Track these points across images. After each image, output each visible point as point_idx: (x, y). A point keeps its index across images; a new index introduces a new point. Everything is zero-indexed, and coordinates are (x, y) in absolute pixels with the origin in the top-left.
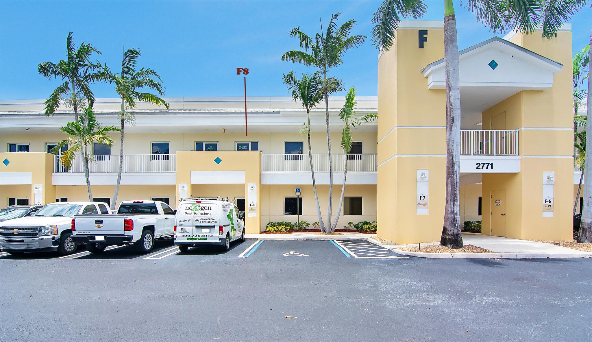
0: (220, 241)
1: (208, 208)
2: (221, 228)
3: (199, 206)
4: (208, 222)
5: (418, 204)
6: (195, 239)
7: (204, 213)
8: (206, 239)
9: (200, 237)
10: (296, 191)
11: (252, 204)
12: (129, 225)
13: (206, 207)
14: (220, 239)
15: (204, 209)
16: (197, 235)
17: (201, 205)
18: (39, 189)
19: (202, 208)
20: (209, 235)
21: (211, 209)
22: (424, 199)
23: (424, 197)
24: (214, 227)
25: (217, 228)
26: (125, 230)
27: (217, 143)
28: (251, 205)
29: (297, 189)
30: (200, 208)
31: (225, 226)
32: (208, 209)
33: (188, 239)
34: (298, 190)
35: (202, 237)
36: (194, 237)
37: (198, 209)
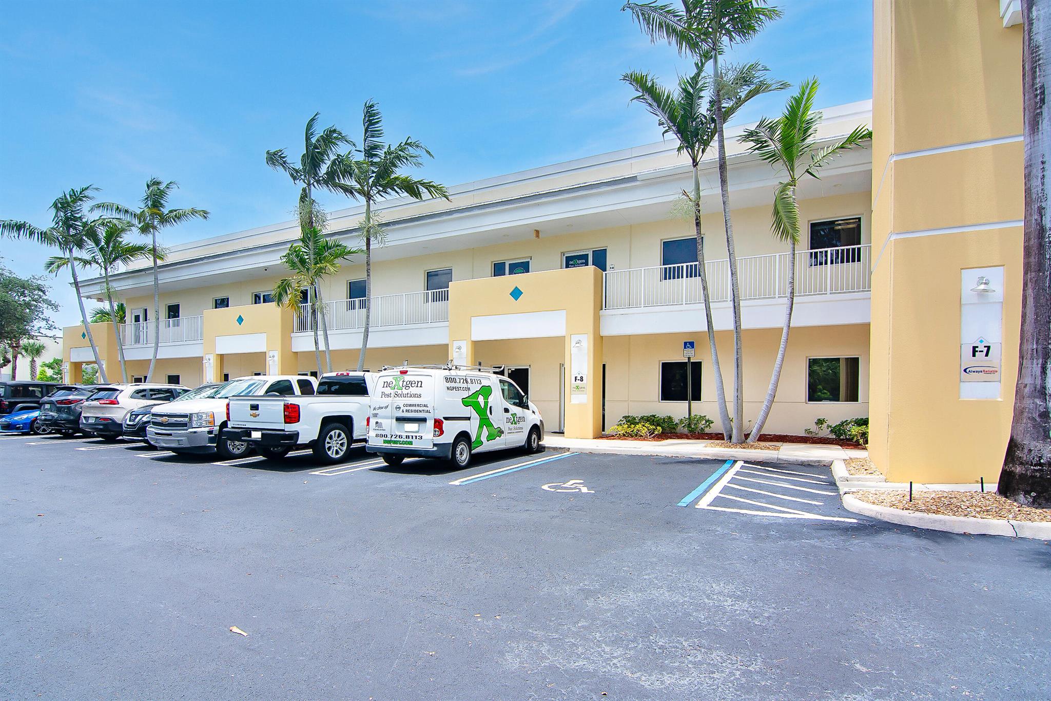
0: (435, 449)
1: (417, 383)
2: (438, 424)
3: (403, 380)
4: (417, 411)
5: (965, 370)
6: (395, 442)
7: (410, 393)
8: (411, 443)
9: (402, 440)
10: (685, 348)
11: (579, 378)
12: (292, 414)
13: (414, 382)
14: (435, 445)
15: (410, 385)
16: (397, 436)
17: (407, 378)
18: (275, 358)
19: (408, 383)
20: (416, 436)
21: (421, 387)
22: (987, 355)
23: (989, 348)
24: (424, 420)
25: (430, 424)
26: (286, 422)
27: (529, 260)
28: (576, 379)
29: (685, 343)
30: (405, 383)
31: (446, 419)
32: (417, 386)
33: (385, 442)
34: (688, 345)
35: (405, 440)
36: (393, 439)
37: (401, 386)
